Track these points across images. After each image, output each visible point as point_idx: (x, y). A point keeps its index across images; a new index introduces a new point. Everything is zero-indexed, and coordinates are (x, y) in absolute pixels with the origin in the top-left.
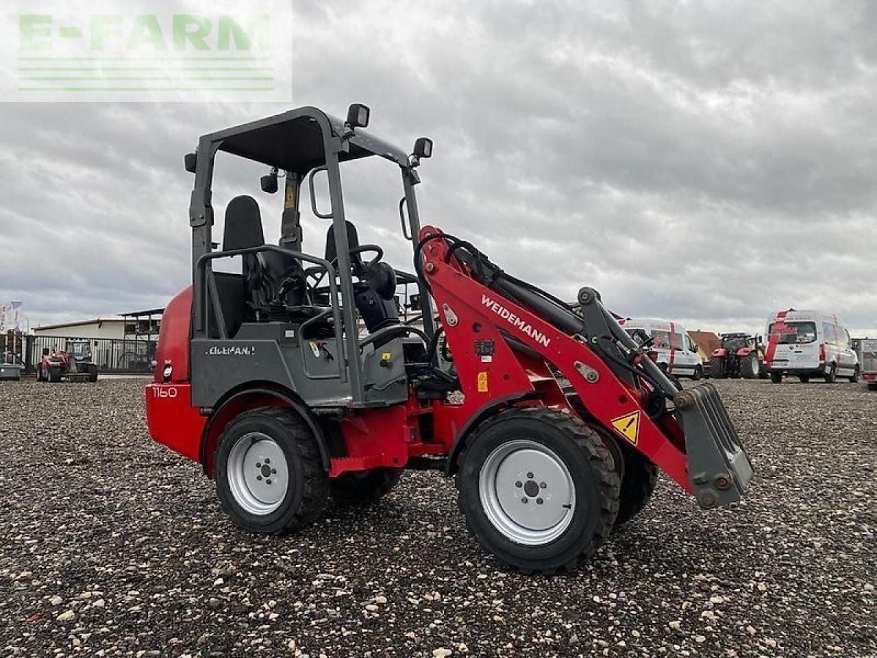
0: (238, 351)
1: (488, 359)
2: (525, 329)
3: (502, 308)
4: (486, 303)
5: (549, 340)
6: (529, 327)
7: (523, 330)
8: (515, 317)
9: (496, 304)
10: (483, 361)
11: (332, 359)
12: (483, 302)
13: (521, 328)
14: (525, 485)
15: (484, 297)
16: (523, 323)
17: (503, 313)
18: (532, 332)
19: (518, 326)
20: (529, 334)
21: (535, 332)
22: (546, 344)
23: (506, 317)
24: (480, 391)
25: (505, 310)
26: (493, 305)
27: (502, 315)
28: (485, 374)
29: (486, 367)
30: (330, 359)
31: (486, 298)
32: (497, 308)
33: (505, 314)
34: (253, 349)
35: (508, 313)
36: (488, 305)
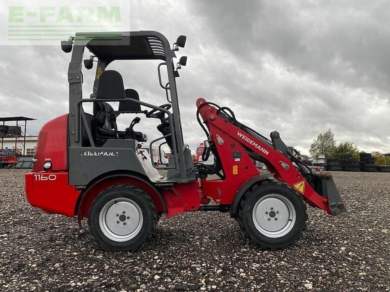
0: (106, 154)
1: (238, 160)
2: (258, 147)
3: (247, 138)
4: (239, 135)
5: (268, 152)
6: (260, 146)
7: (257, 148)
8: (253, 142)
9: (244, 136)
10: (236, 160)
11: (146, 159)
12: (238, 135)
13: (256, 147)
14: (270, 213)
15: (238, 132)
16: (257, 145)
17: (248, 140)
18: (261, 149)
19: (254, 146)
20: (260, 149)
21: (262, 149)
22: (267, 154)
23: (249, 142)
24: (234, 174)
25: (249, 139)
26: (243, 136)
27: (247, 141)
28: (236, 166)
29: (237, 163)
30: (145, 159)
31: (239, 133)
32: (245, 138)
33: (249, 140)
34: (117, 153)
35: (250, 140)
36: (240, 136)
